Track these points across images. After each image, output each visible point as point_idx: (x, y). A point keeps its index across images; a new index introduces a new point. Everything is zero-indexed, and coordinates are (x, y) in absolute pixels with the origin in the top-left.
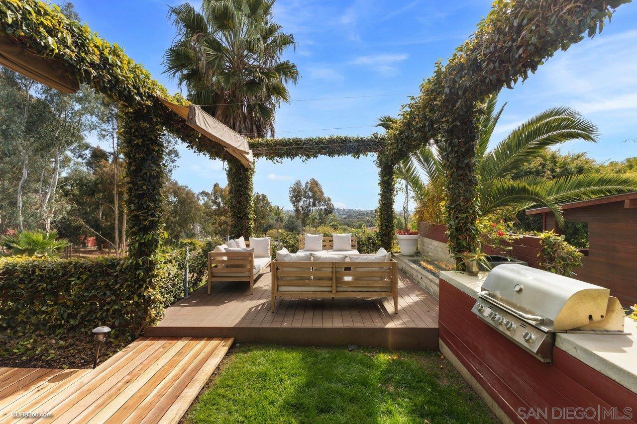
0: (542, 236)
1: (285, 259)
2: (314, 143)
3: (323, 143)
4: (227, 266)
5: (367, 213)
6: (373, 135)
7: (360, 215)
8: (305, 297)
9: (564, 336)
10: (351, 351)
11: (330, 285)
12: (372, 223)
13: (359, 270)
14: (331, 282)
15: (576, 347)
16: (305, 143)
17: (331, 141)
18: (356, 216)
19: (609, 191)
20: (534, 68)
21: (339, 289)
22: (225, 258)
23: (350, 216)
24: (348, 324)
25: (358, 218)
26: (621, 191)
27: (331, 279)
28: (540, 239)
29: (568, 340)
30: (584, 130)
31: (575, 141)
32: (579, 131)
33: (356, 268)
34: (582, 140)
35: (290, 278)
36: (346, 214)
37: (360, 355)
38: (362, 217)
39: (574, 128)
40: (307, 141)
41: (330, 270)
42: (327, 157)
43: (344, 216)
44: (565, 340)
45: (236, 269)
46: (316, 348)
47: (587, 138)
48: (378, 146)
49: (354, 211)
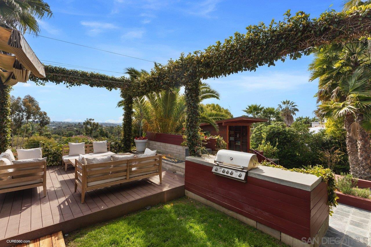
0: (217, 137)
1: (93, 162)
2: (79, 75)
3: (86, 76)
4: (13, 178)
5: (75, 125)
6: (121, 77)
7: (69, 126)
8: (109, 186)
9: (250, 172)
10: (149, 210)
11: (125, 175)
12: (79, 132)
13: (143, 162)
14: (126, 172)
15: (255, 174)
16: (70, 74)
17: (92, 76)
18: (65, 127)
19: (218, 119)
20: (229, 74)
21: (131, 176)
22: (11, 170)
23: (59, 127)
24: (143, 196)
25: (68, 129)
26: (221, 119)
27: (126, 171)
28: (216, 139)
29: (252, 173)
30: (217, 95)
31: (213, 98)
32: (215, 95)
33: (141, 161)
34: (216, 98)
35: (96, 176)
36: (55, 126)
37: (154, 209)
38: (71, 128)
39: (214, 93)
40: (72, 72)
41: (126, 165)
42: (88, 86)
43: (53, 127)
44: (251, 173)
45: (26, 178)
46: (127, 215)
47: (218, 98)
48: (125, 85)
49: (64, 123)
